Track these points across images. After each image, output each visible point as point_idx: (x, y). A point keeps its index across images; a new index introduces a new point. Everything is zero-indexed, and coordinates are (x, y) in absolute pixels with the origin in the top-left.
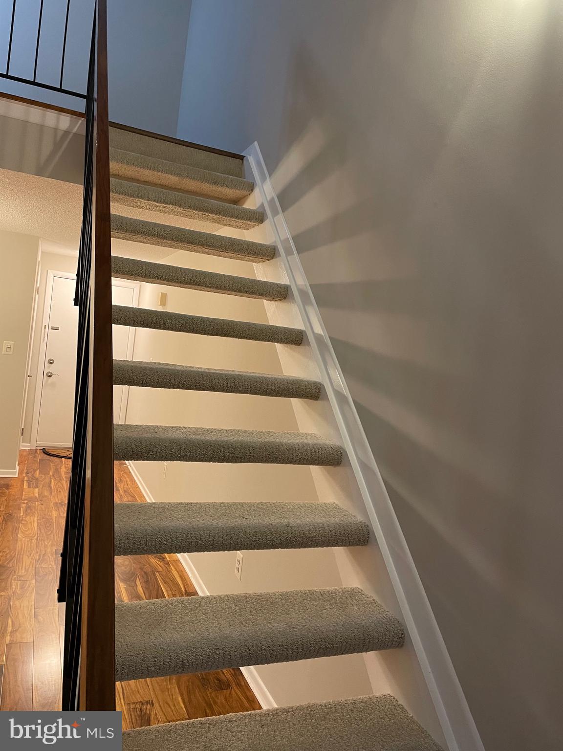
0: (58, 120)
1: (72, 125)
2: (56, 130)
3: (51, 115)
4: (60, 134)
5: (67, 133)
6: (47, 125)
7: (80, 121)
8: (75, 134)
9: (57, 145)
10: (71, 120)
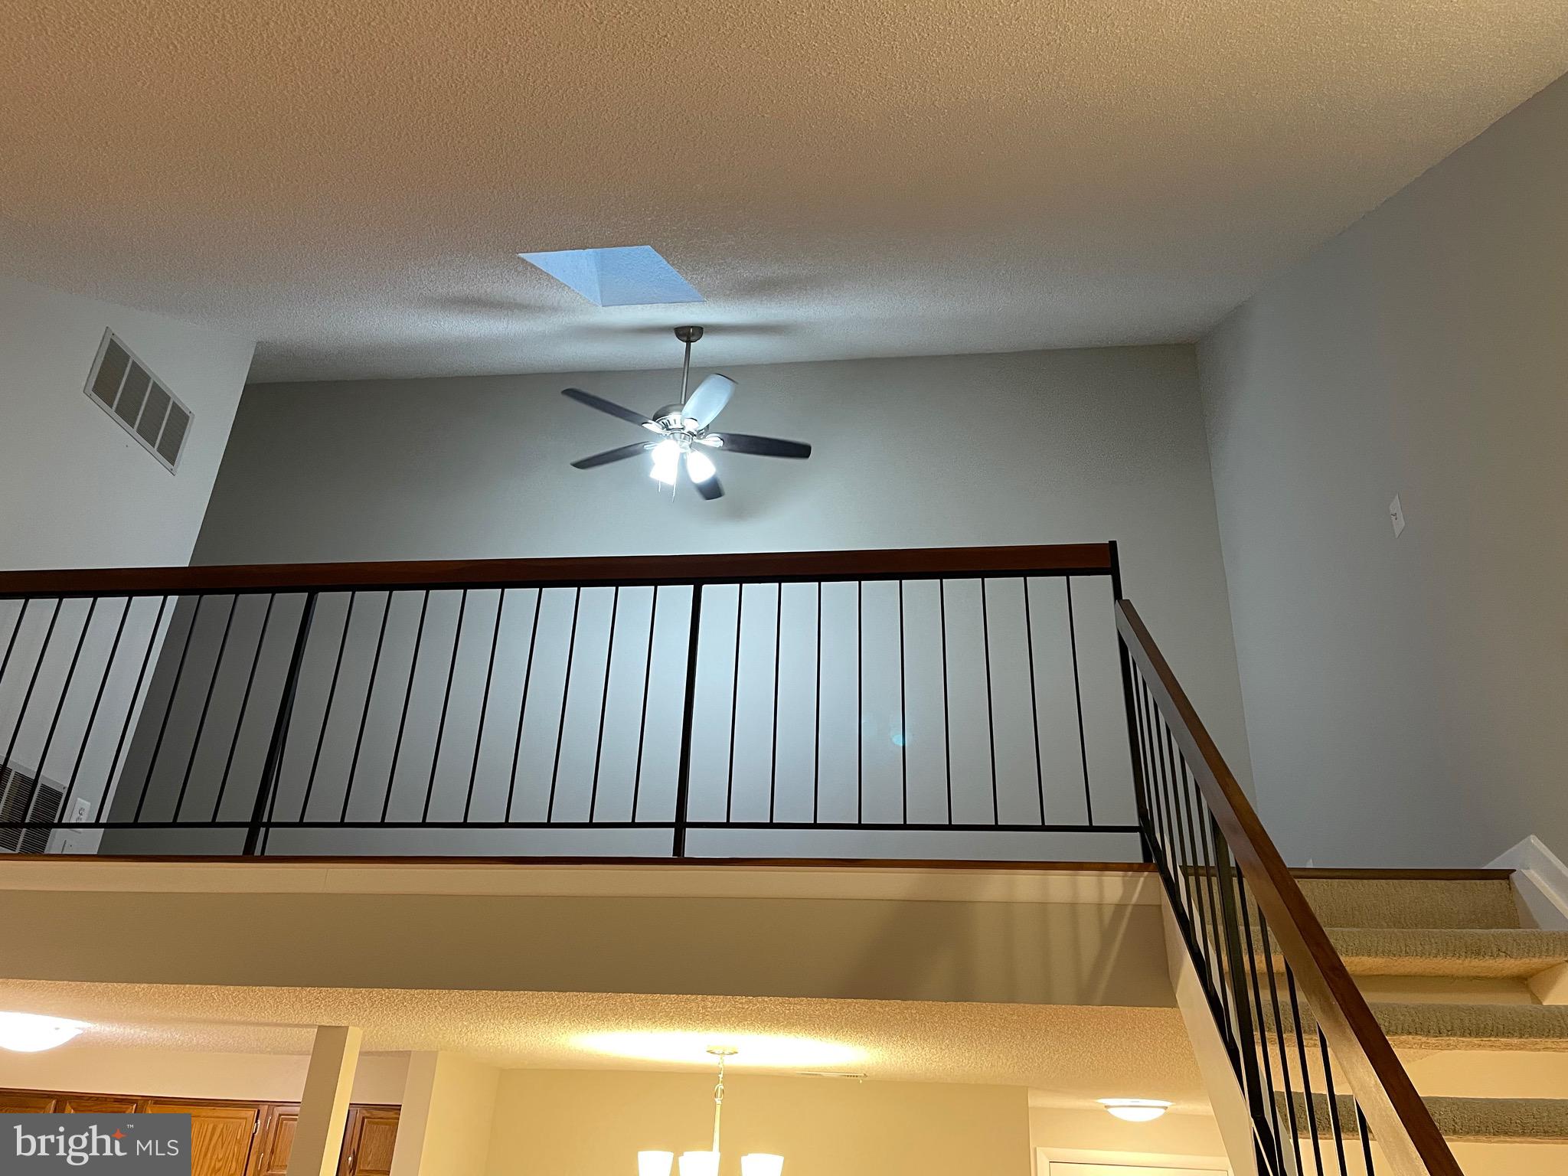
0: (1101, 887)
1: (1128, 889)
2: (1100, 906)
3: (1086, 880)
4: (1108, 914)
5: (1120, 908)
6: (1081, 902)
7: (1142, 879)
8: (1135, 906)
9: (1107, 937)
10: (1124, 883)
